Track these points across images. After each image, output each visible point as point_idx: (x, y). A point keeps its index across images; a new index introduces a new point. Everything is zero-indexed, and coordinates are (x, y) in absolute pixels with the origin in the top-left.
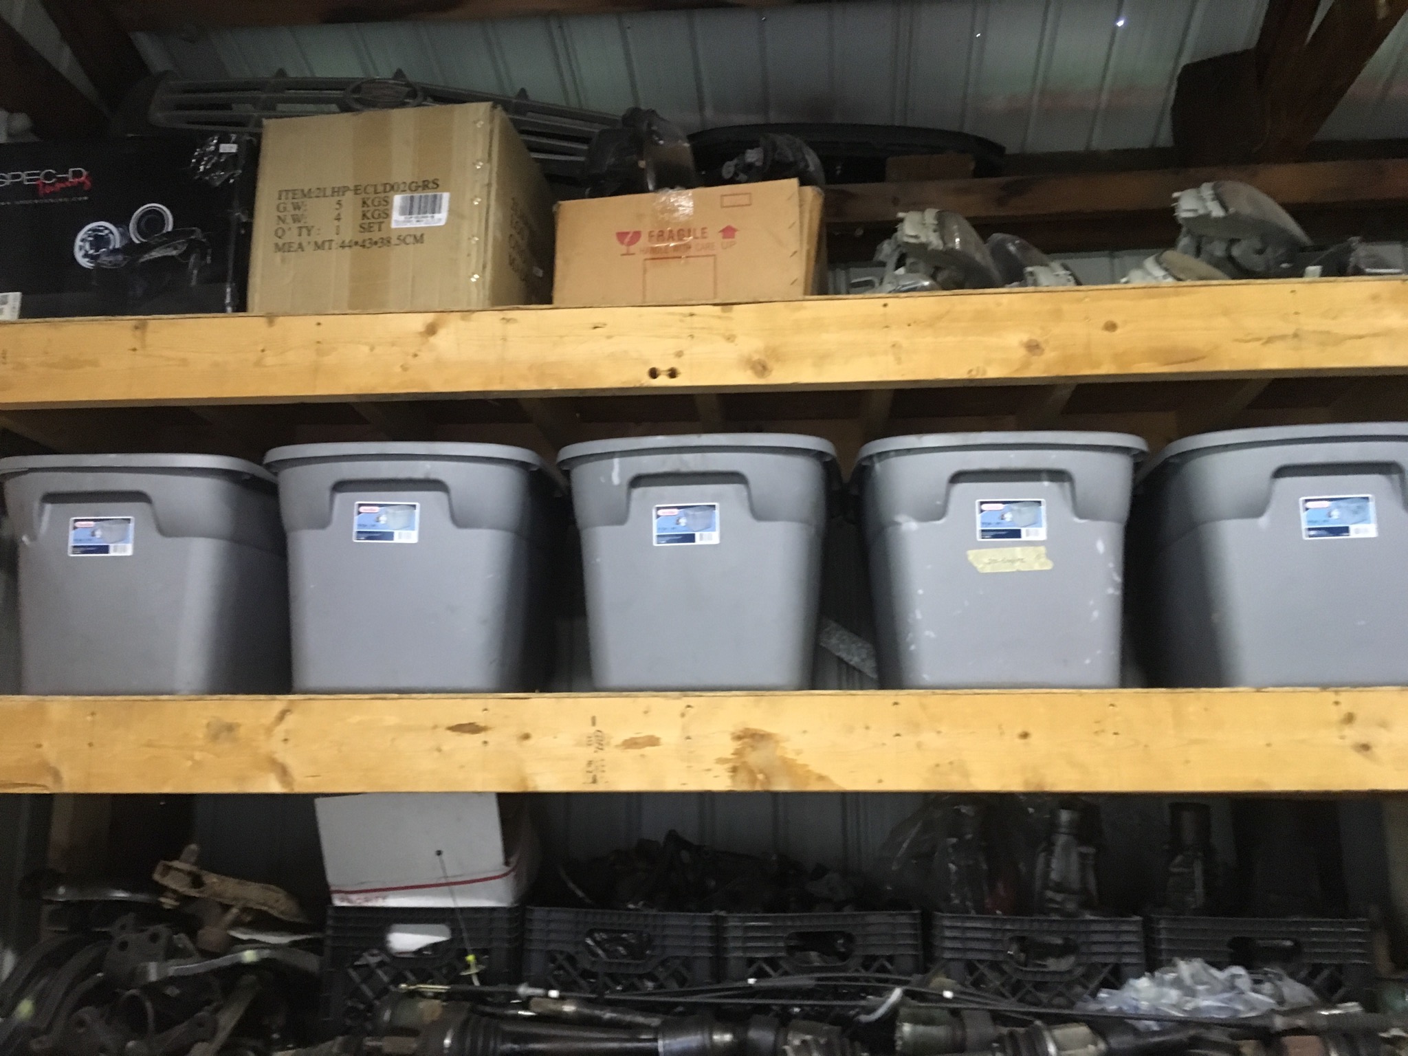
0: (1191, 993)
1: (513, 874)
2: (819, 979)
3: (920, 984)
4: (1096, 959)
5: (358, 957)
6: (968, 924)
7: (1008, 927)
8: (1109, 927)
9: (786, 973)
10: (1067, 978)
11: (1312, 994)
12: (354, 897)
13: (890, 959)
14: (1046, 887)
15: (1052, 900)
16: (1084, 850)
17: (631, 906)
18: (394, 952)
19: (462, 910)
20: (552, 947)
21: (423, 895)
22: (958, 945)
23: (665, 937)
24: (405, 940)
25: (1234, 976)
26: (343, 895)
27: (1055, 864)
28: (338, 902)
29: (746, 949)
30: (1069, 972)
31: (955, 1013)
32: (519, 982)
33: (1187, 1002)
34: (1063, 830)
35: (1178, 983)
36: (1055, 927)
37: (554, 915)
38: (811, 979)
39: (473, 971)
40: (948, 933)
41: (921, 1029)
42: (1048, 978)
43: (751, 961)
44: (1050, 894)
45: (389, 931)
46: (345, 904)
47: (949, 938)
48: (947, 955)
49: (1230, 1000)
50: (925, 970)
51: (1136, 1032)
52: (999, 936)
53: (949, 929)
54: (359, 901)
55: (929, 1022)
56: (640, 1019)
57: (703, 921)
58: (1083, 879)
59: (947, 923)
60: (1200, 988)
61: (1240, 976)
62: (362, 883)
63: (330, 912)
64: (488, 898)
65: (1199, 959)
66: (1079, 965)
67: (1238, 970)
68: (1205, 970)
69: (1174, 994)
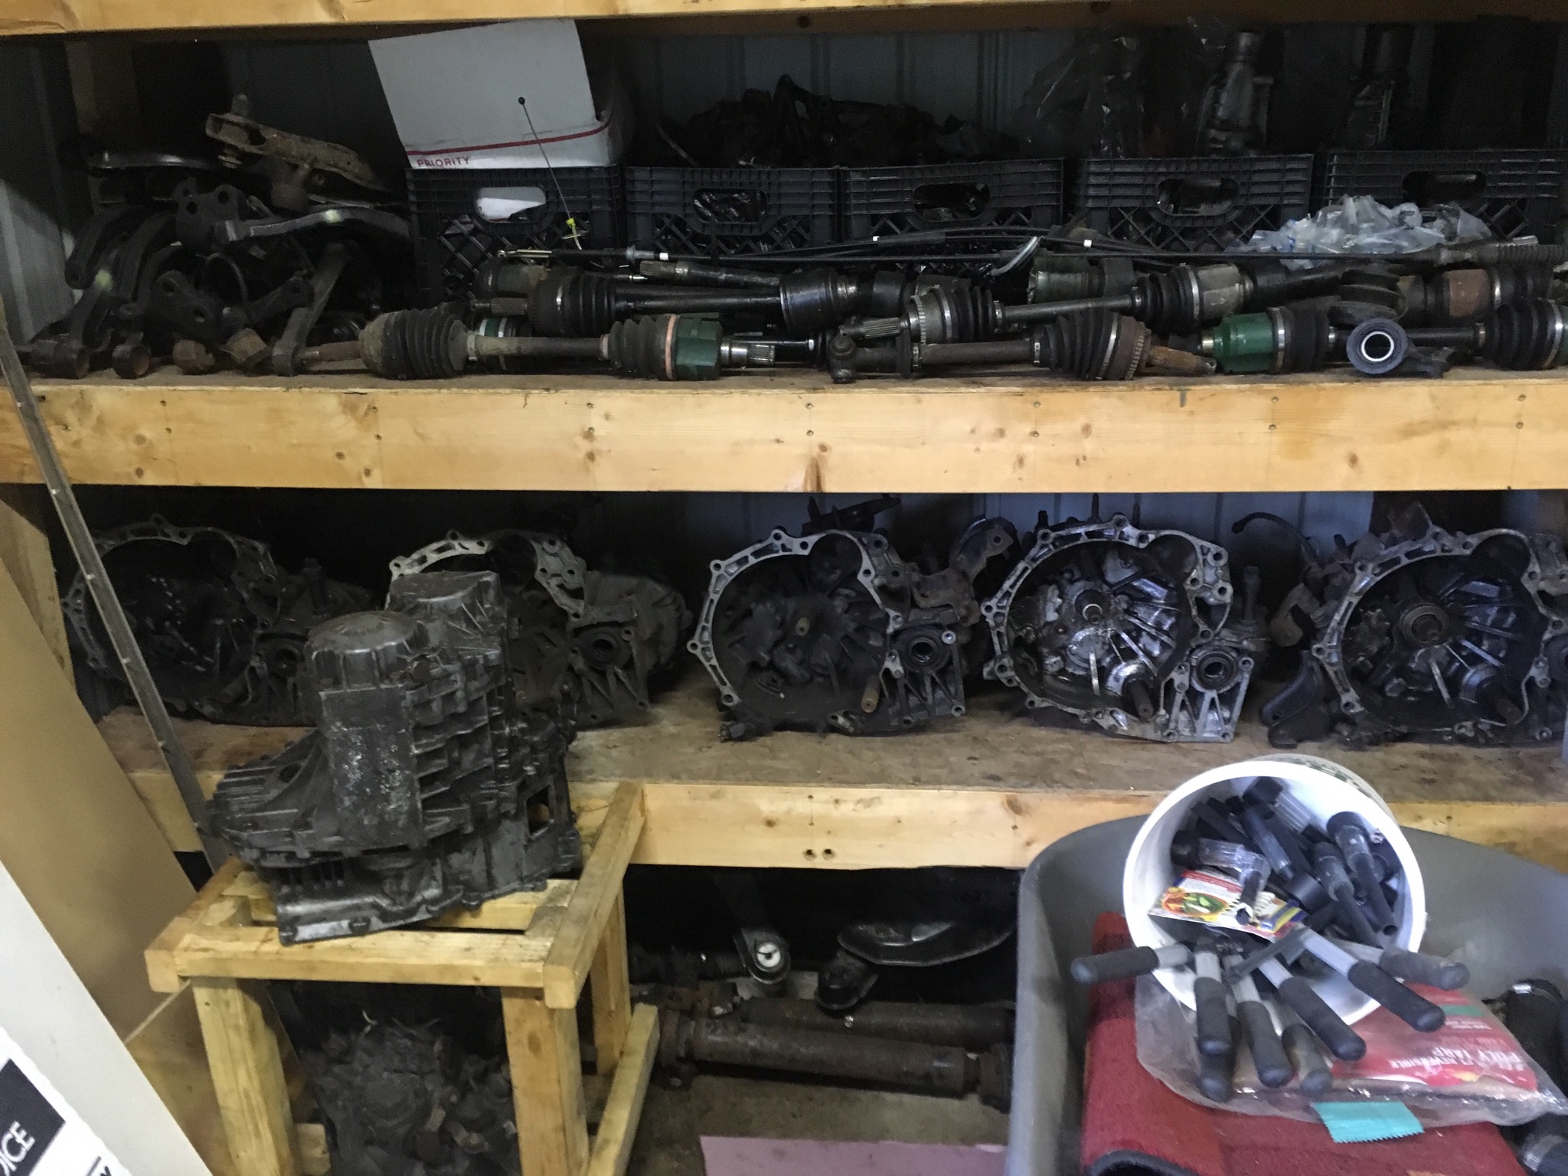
0: (1355, 230)
1: (607, 130)
2: (947, 234)
3: (1060, 234)
4: (1254, 202)
5: (450, 224)
6: (1117, 170)
7: (1162, 169)
8: (1275, 166)
9: (913, 230)
10: (1220, 222)
11: (1485, 229)
12: (432, 158)
13: (1027, 212)
14: (1210, 124)
15: (1215, 140)
16: (1259, 80)
17: (742, 163)
18: (487, 219)
19: (557, 170)
20: (658, 209)
21: (508, 154)
22: (1104, 192)
23: (780, 196)
24: (496, 206)
25: (1403, 213)
26: (419, 157)
27: (1224, 98)
28: (415, 166)
29: (869, 206)
30: (1223, 216)
31: (1094, 262)
32: (625, 246)
33: (1348, 240)
34: (1240, 58)
35: (1342, 222)
36: (1214, 168)
37: (656, 176)
38: (941, 234)
39: (575, 235)
40: (1093, 180)
41: (1056, 277)
42: (1198, 224)
43: (875, 219)
44: (1213, 133)
45: (478, 197)
46: (424, 167)
47: (1094, 185)
48: (1090, 204)
49: (1396, 236)
50: (1066, 220)
51: (1288, 272)
52: (1150, 180)
53: (1095, 176)
54: (439, 163)
55: (1065, 270)
56: (758, 279)
57: (823, 176)
58: (1254, 114)
59: (1093, 168)
60: (1365, 225)
61: (1411, 213)
62: (440, 142)
63: (409, 176)
64: (581, 158)
65: (1369, 197)
66: (1236, 208)
67: (1410, 207)
68: (1374, 208)
69: (1335, 233)
